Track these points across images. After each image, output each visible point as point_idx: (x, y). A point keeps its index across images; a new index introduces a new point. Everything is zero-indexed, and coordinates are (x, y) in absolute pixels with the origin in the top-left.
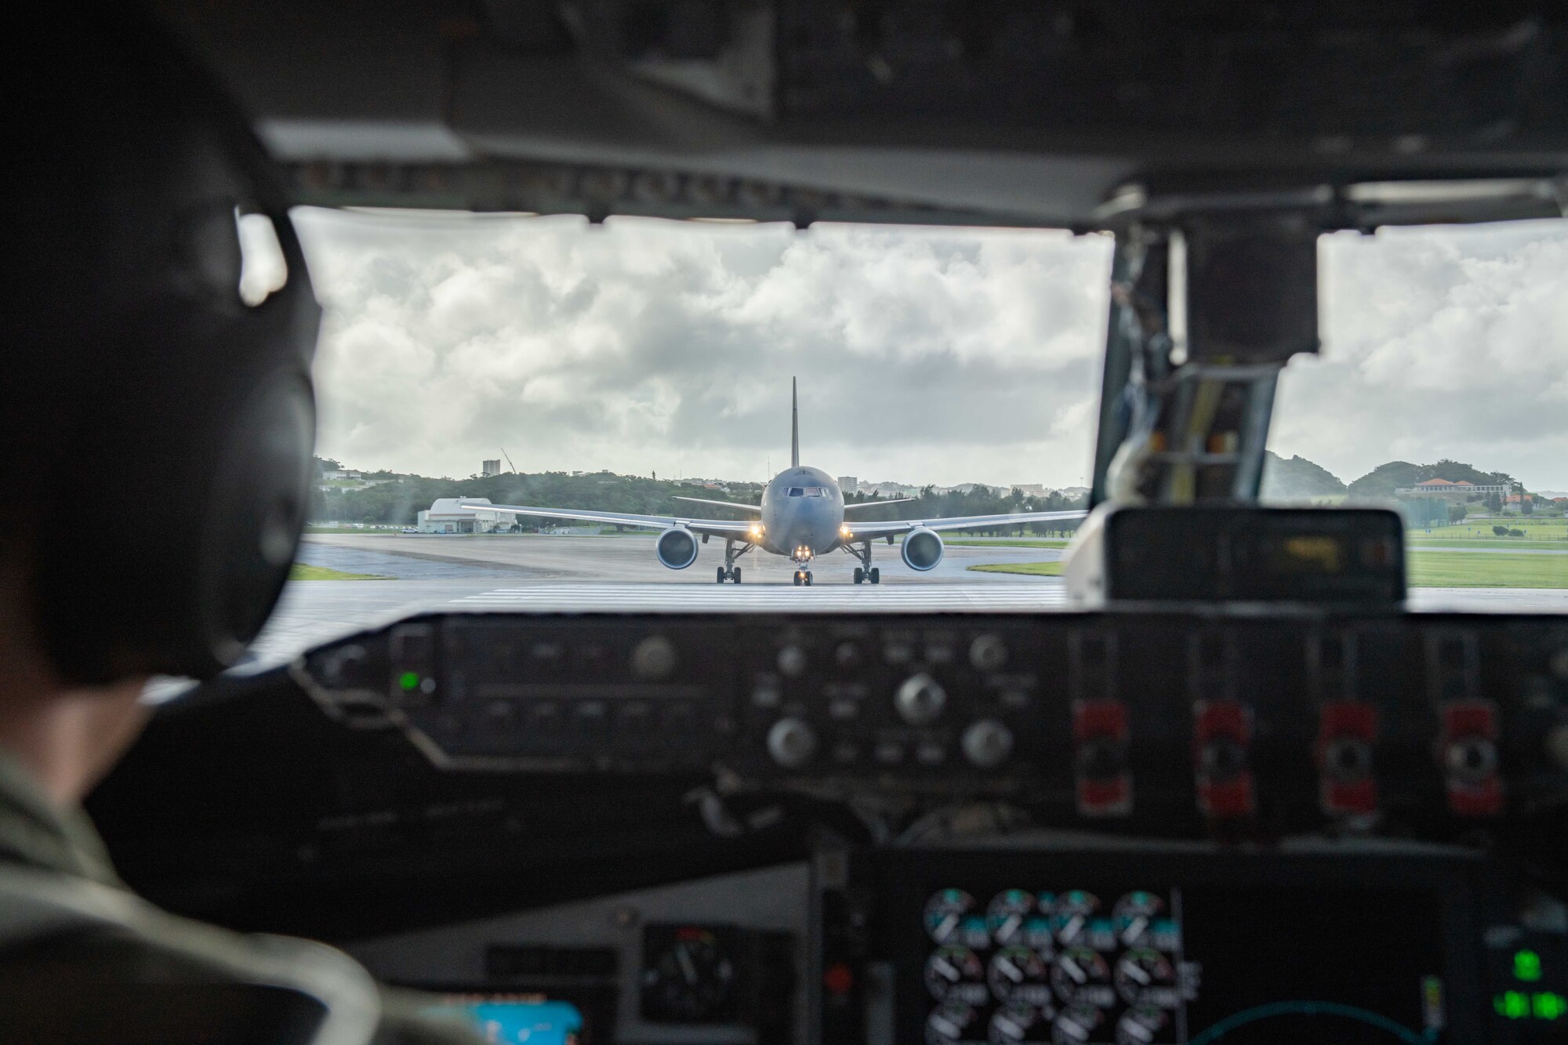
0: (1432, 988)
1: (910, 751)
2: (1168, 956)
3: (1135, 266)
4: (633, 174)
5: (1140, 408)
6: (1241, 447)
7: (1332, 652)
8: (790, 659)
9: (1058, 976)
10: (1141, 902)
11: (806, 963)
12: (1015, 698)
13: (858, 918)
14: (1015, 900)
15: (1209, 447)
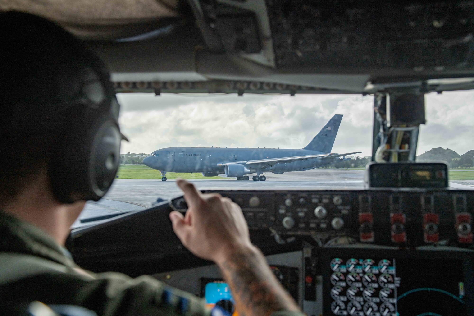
0: (461, 285)
1: (318, 225)
2: (392, 275)
3: (379, 103)
4: (249, 83)
5: (382, 138)
6: (409, 148)
7: (428, 200)
8: (288, 202)
9: (364, 280)
10: (385, 262)
11: (301, 275)
12: (345, 212)
13: (314, 265)
14: (353, 261)
15: (401, 148)
